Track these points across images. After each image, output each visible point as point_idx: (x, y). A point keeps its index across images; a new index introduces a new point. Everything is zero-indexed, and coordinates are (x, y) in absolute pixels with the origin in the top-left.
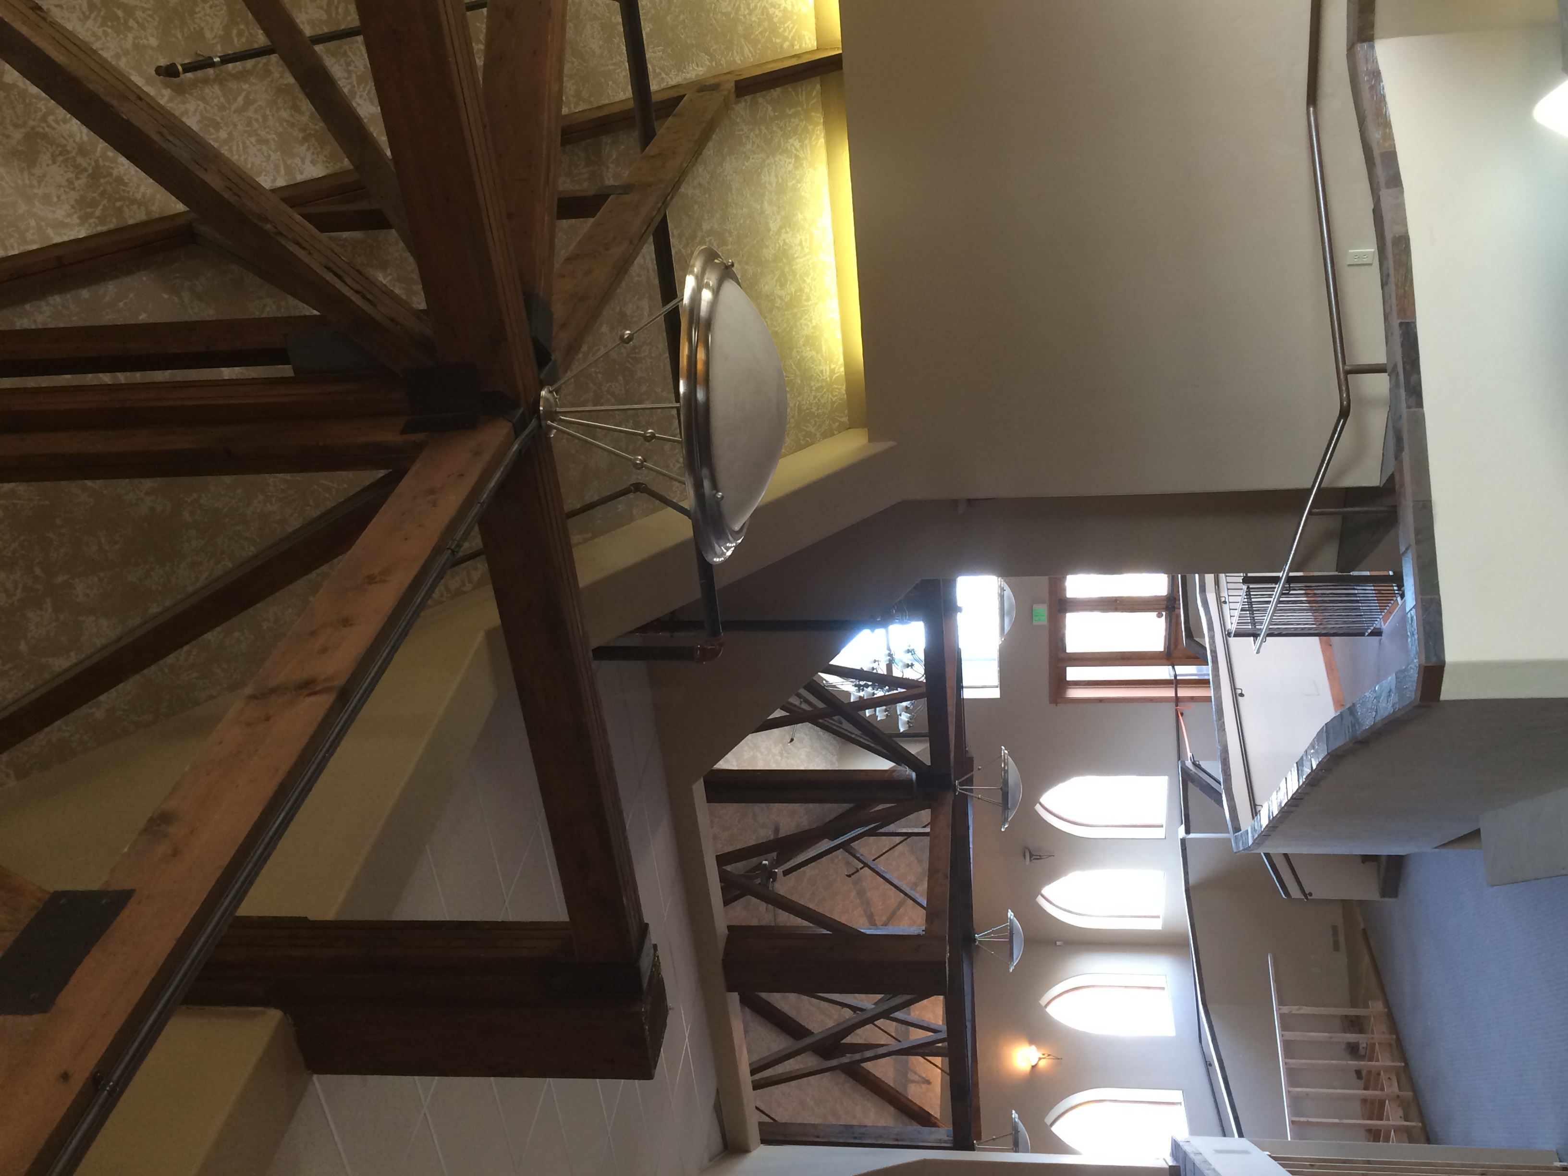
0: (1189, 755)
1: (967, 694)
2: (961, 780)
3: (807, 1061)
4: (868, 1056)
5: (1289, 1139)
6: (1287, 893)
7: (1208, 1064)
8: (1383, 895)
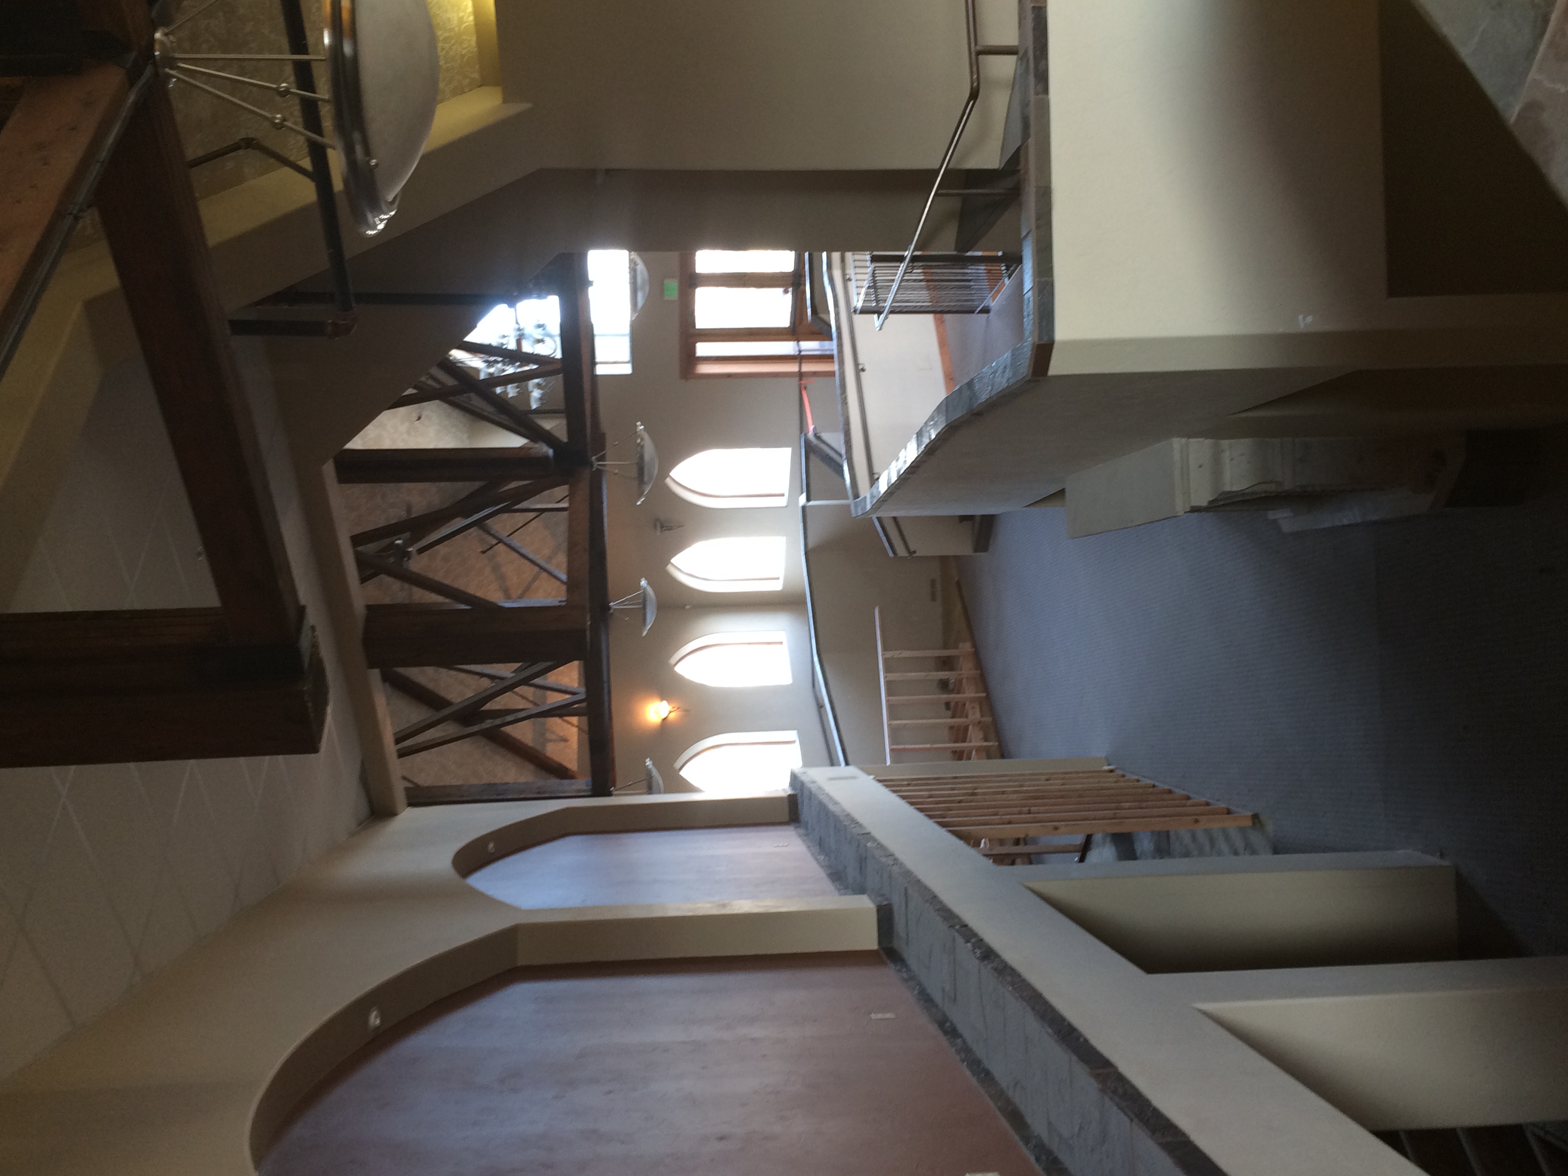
0: (811, 428)
1: (600, 370)
2: (598, 456)
3: (449, 729)
4: (509, 720)
5: (888, 763)
6: (894, 552)
7: (820, 706)
8: (976, 550)
